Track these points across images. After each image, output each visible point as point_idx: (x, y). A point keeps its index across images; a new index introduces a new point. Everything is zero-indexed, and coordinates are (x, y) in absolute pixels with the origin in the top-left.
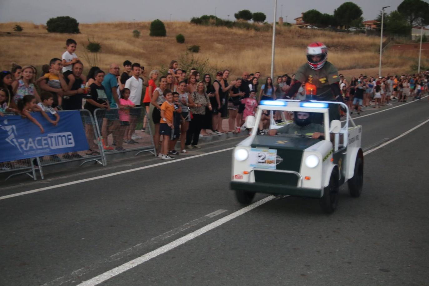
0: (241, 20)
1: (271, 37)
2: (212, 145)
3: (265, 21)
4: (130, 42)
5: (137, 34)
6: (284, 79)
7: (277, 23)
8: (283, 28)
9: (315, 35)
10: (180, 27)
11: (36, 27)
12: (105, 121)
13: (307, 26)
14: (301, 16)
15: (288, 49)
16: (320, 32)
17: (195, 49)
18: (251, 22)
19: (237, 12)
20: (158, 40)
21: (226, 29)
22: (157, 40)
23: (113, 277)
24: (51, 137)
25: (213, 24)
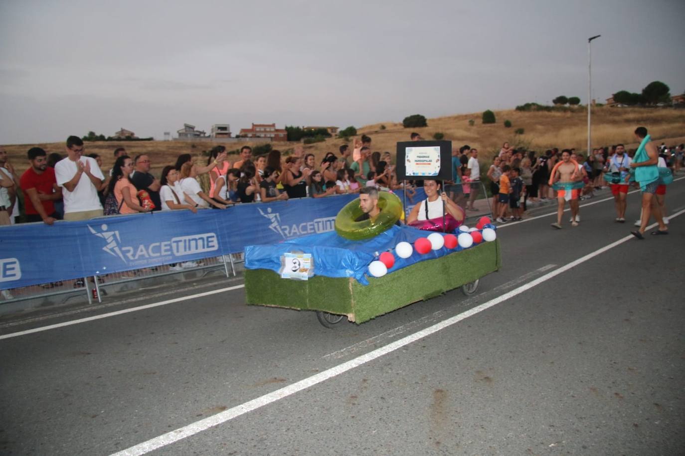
0: (559, 105)
1: (587, 116)
2: (539, 210)
3: (580, 104)
4: (468, 130)
5: (472, 123)
6: (600, 151)
7: (591, 105)
8: (596, 108)
9: (626, 112)
10: (507, 115)
11: (395, 125)
12: (452, 193)
13: (617, 105)
14: (611, 96)
15: (601, 126)
16: (630, 109)
17: (521, 131)
18: (567, 105)
19: (554, 98)
20: (490, 127)
21: (546, 113)
22: (488, 127)
23: (465, 319)
24: (411, 209)
25: (534, 110)
